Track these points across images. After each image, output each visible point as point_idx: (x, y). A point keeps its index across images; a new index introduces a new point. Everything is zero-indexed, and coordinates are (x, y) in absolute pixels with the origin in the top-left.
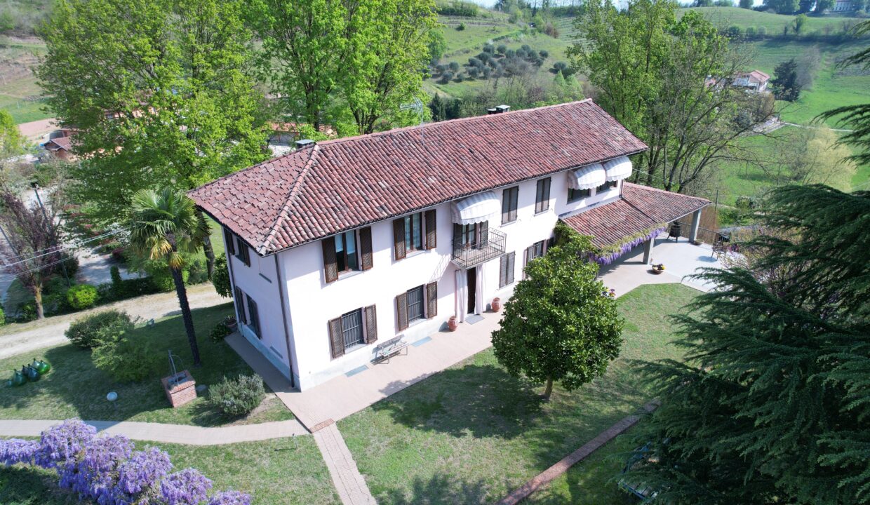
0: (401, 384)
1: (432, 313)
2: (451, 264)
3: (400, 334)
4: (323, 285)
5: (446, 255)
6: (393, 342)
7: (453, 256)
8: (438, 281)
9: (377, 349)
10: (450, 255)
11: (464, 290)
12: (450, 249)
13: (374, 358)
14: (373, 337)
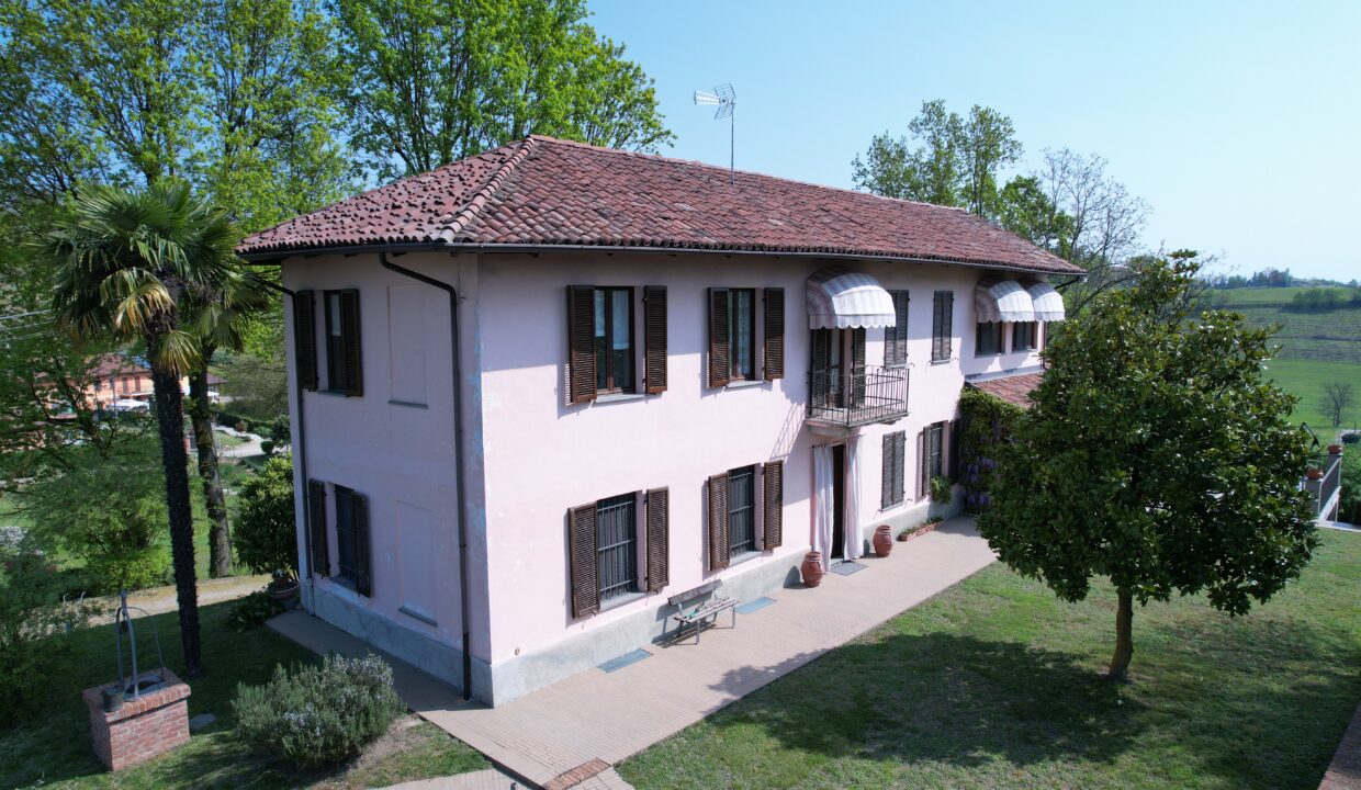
0: (758, 674)
1: (772, 540)
2: (807, 428)
3: (712, 579)
4: (563, 410)
5: (800, 404)
6: (700, 596)
7: (809, 411)
8: (786, 460)
9: (670, 608)
10: (804, 406)
11: (826, 495)
12: (804, 393)
13: (659, 633)
14: (660, 576)
